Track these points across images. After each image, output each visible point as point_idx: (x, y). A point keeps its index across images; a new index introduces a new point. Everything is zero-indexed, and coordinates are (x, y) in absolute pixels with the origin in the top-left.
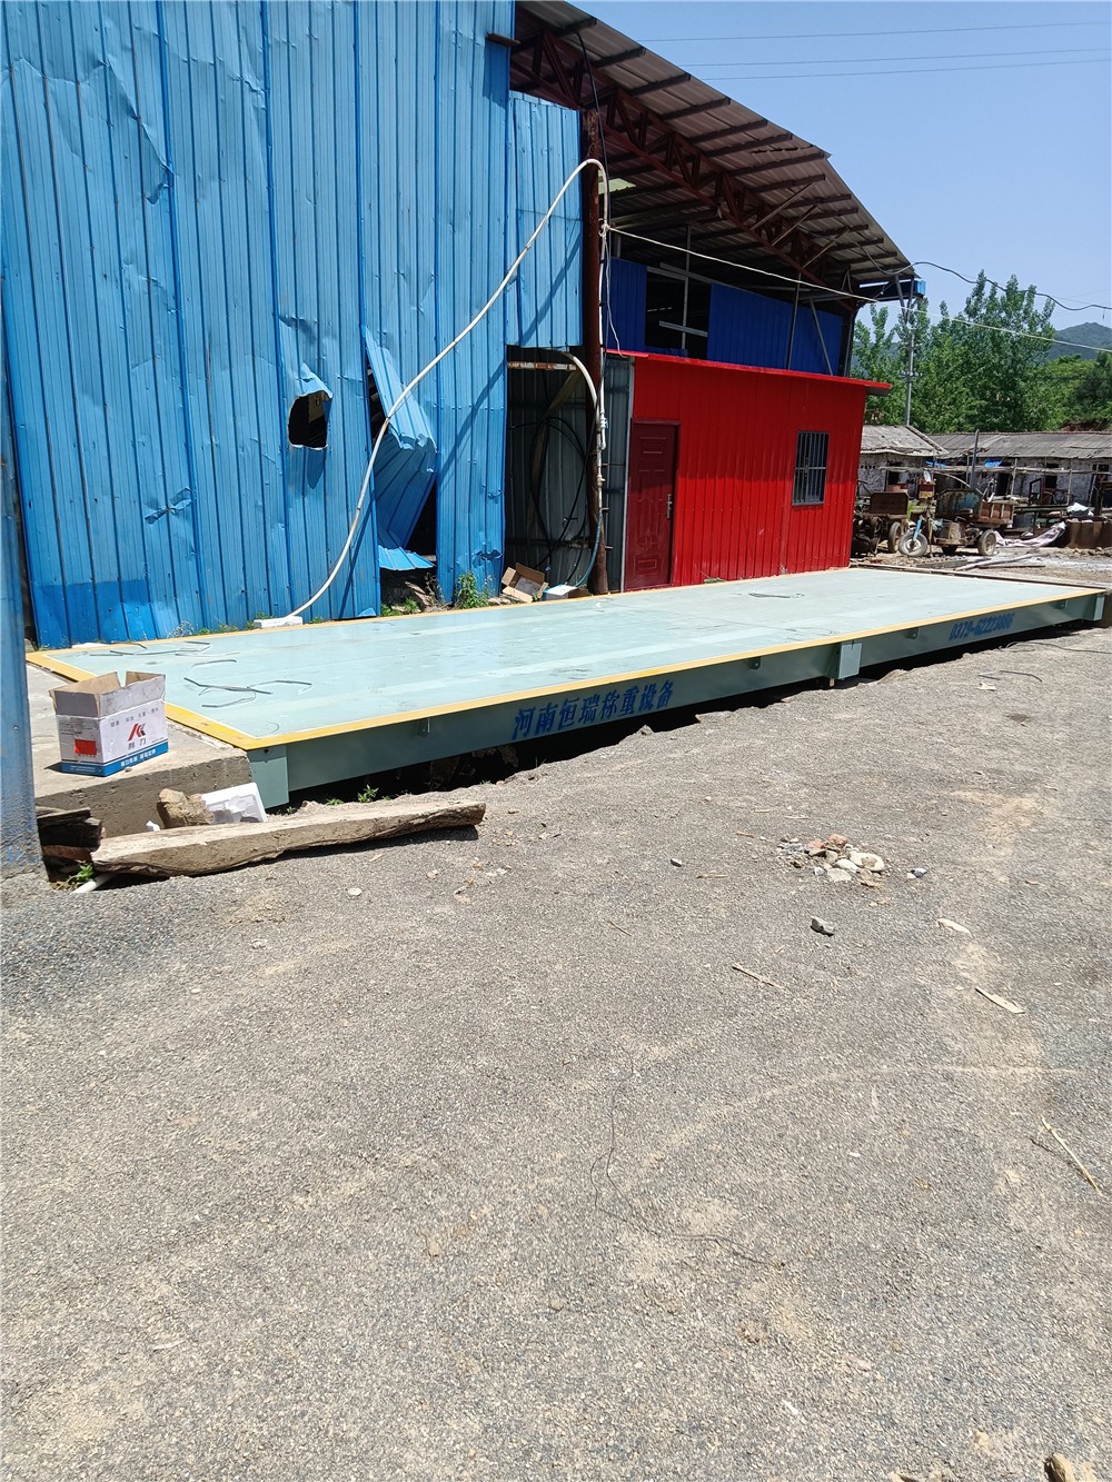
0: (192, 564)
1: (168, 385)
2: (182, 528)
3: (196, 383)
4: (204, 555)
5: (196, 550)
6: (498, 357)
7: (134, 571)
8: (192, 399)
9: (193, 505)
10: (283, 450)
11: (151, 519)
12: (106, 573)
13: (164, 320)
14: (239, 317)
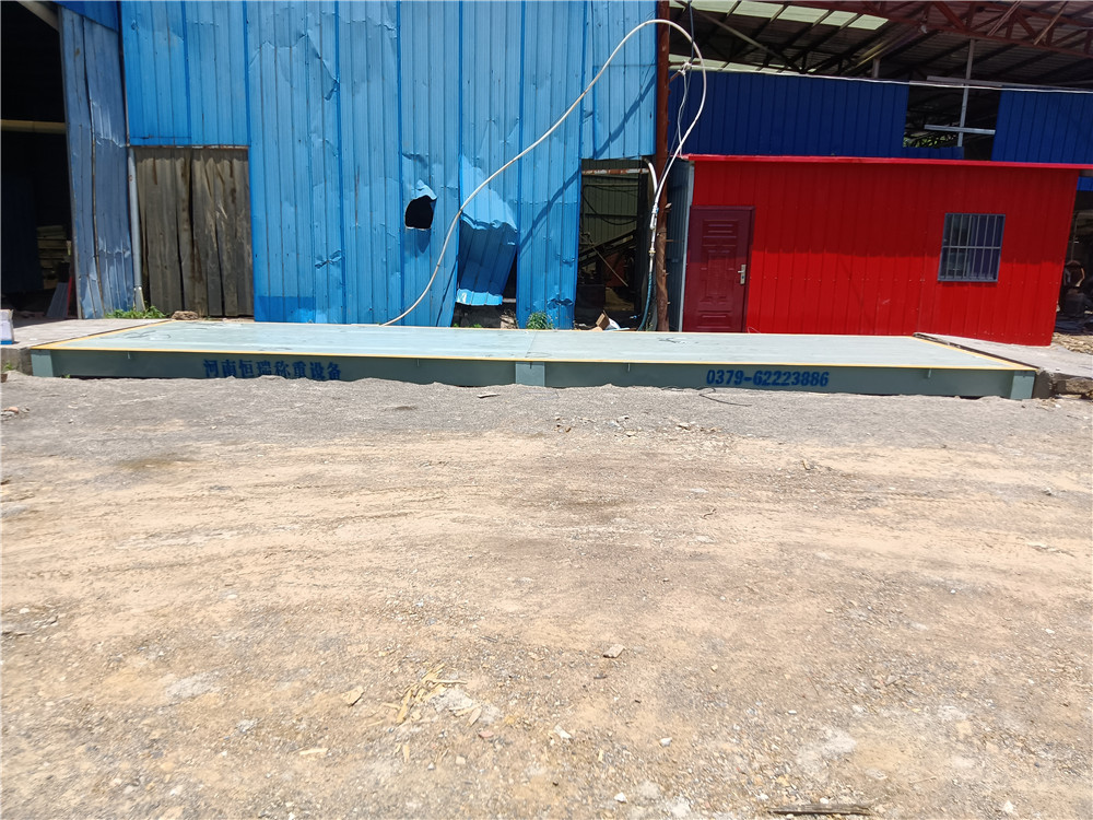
0: (340, 292)
1: (333, 196)
2: (336, 272)
3: (349, 194)
4: (348, 287)
5: (344, 284)
6: (573, 168)
7: (307, 292)
8: (346, 202)
9: (343, 259)
10: (402, 231)
11: (319, 266)
12: (292, 292)
13: (334, 162)
14: (377, 157)
